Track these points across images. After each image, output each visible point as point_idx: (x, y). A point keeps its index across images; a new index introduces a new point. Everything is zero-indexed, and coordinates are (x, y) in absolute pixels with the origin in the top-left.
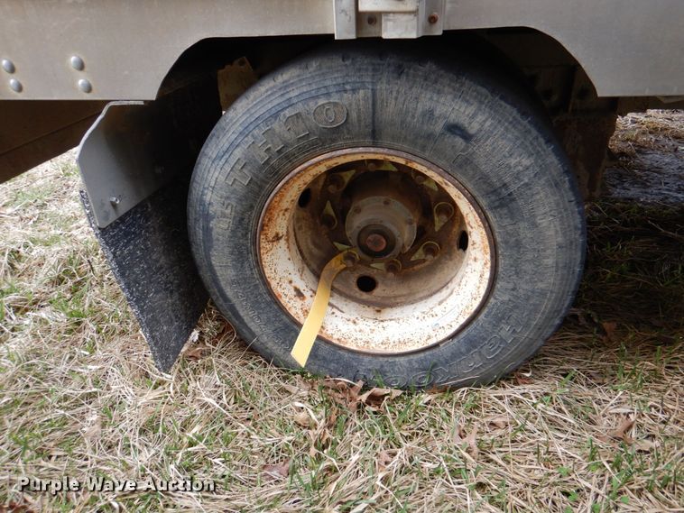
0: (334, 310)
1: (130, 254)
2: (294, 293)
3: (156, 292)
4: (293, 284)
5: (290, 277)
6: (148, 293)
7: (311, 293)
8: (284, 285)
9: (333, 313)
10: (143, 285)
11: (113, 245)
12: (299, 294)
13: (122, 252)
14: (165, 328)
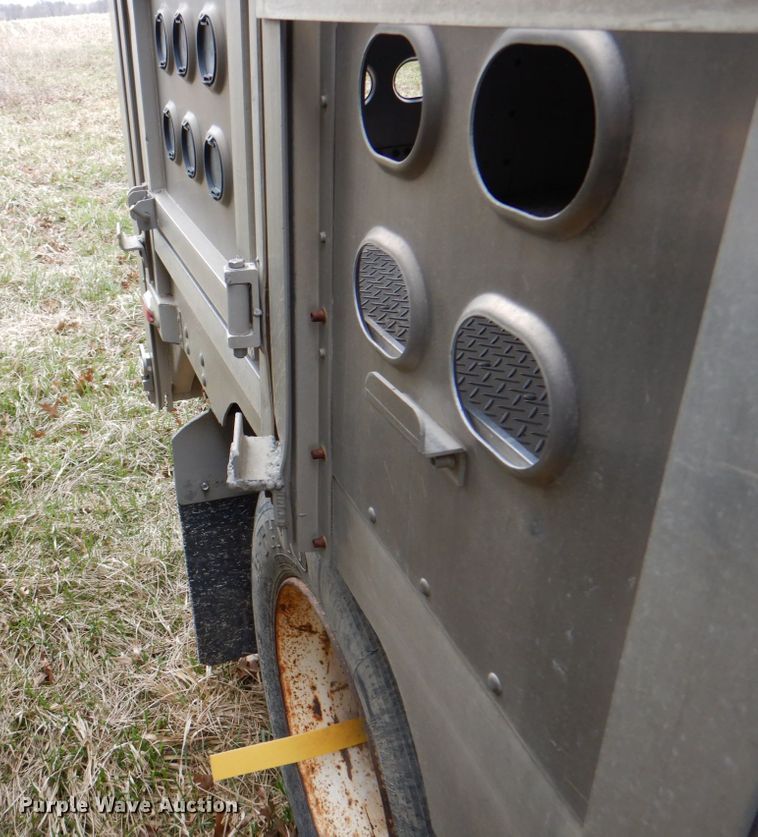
0: (344, 766)
1: (209, 537)
2: (311, 703)
3: (229, 586)
4: (316, 693)
5: (316, 683)
6: (215, 582)
7: (331, 720)
8: (300, 684)
9: (339, 767)
10: (211, 573)
11: (190, 522)
12: (316, 709)
13: (200, 533)
14: (224, 625)
